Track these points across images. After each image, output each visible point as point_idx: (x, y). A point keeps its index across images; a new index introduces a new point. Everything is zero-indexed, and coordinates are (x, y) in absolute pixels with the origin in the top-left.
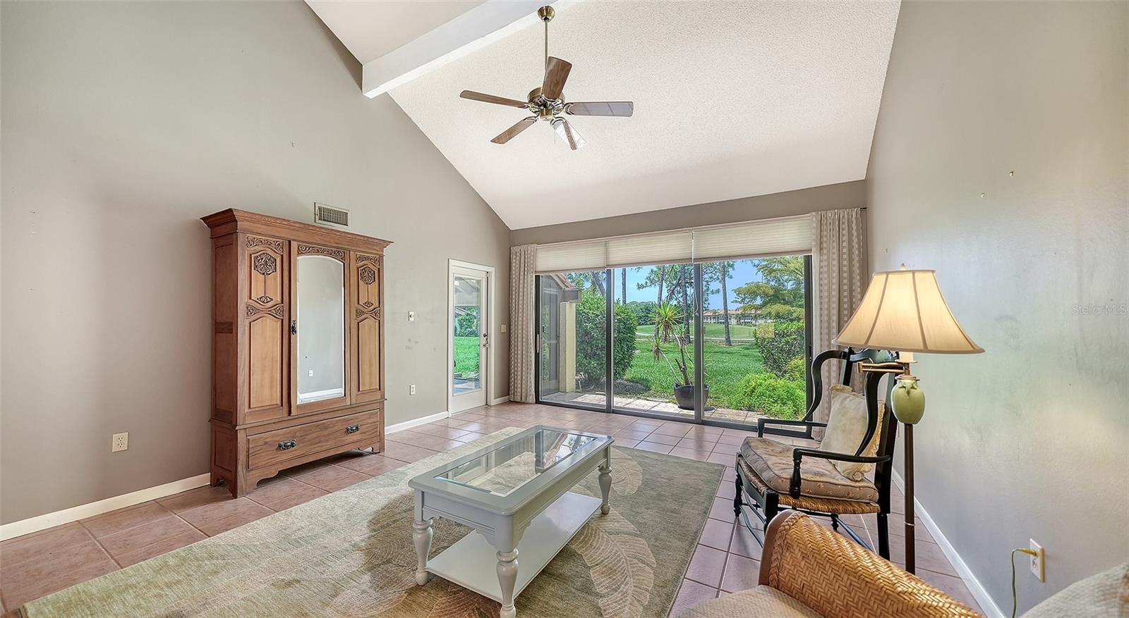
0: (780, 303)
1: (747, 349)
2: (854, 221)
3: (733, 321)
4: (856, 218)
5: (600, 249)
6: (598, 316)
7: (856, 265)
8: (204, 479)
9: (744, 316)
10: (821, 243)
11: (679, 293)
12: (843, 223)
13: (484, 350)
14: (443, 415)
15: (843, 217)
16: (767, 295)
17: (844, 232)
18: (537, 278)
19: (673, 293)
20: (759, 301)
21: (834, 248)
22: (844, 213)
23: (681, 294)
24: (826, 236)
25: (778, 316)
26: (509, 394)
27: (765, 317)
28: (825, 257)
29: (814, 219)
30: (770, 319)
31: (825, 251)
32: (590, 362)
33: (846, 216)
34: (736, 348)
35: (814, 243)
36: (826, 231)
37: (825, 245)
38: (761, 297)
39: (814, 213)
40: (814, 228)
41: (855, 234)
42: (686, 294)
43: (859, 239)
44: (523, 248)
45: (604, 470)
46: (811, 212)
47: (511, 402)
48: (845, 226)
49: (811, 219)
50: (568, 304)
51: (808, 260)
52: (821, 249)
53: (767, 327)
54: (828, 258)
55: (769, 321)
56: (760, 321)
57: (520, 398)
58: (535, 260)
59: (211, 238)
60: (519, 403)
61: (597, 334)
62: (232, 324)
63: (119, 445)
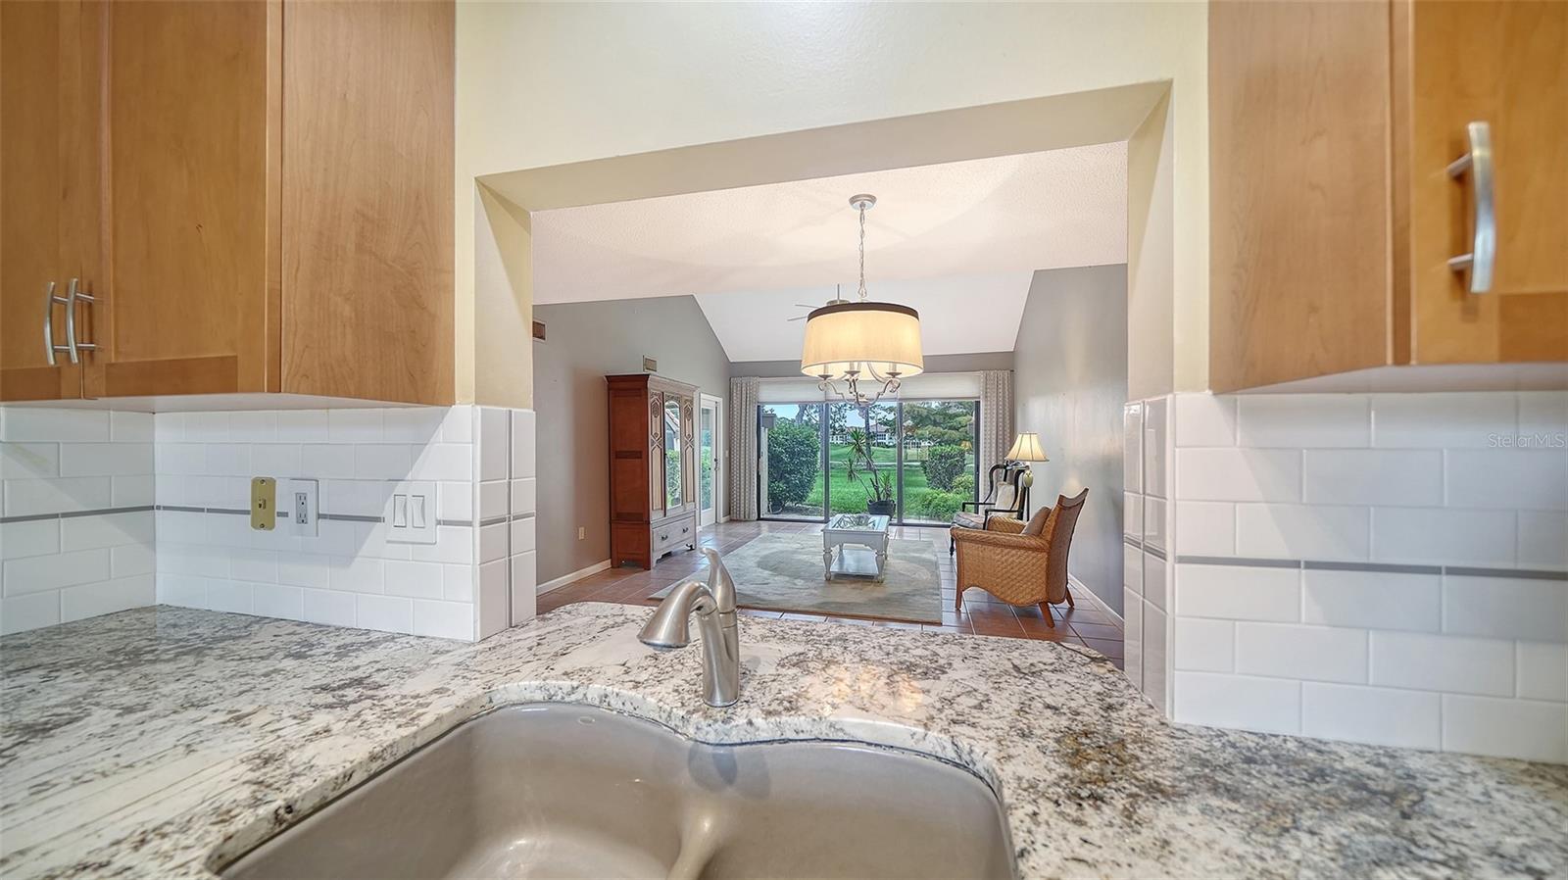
2: (1007, 379)
6: (788, 440)
10: (986, 393)
12: (999, 380)
13: (714, 473)
15: (999, 376)
17: (1000, 386)
18: (759, 408)
21: (994, 397)
22: (1000, 373)
24: (989, 388)
26: (731, 513)
29: (982, 376)
31: (988, 399)
33: (1001, 376)
35: (981, 392)
36: (989, 385)
37: (988, 395)
40: (981, 382)
41: (1006, 388)
43: (1009, 392)
44: (744, 380)
46: (981, 370)
47: (736, 521)
48: (1001, 382)
49: (980, 376)
50: (763, 429)
51: (978, 404)
52: (986, 397)
54: (990, 403)
57: (742, 516)
58: (757, 391)
59: (609, 389)
60: (741, 521)
61: (785, 458)
62: (641, 452)
63: (581, 536)
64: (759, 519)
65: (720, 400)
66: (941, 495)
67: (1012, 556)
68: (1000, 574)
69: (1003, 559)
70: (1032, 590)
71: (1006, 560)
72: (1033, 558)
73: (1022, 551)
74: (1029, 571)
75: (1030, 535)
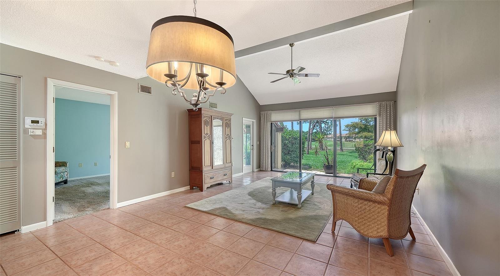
0: (367, 131)
1: (351, 153)
2: (392, 105)
3: (343, 140)
4: (393, 105)
5: (298, 113)
6: (290, 138)
7: (392, 121)
8: (188, 187)
9: (349, 137)
10: (380, 113)
11: (318, 126)
12: (388, 106)
13: (252, 151)
14: (241, 174)
15: (388, 104)
16: (361, 128)
17: (388, 109)
18: (271, 124)
19: (315, 126)
20: (357, 130)
21: (384, 115)
22: (388, 103)
23: (319, 127)
24: (382, 111)
25: (366, 137)
26: (260, 167)
27: (360, 138)
28: (381, 118)
29: (378, 105)
30: (362, 139)
31: (381, 116)
32: (287, 157)
33: (389, 104)
34: (345, 153)
35: (377, 113)
36: (382, 109)
37: (381, 114)
38: (358, 129)
39: (378, 103)
40: (378, 108)
41: (392, 110)
42: (321, 127)
43: (393, 112)
44: (266, 112)
45: (313, 182)
46: (377, 102)
47: (260, 171)
48: (389, 107)
49: (377, 105)
50: (279, 133)
51: (376, 119)
52: (380, 115)
53: (360, 142)
54: (383, 118)
55: (362, 140)
56: (357, 140)
57: (265, 169)
58: (270, 117)
59: (189, 115)
60: (264, 171)
61: (290, 145)
62: (199, 141)
63: (173, 175)
64: (272, 170)
65: (255, 121)
66: (360, 163)
67: (365, 205)
68: (357, 215)
69: (359, 206)
70: (378, 229)
71: (361, 207)
72: (379, 208)
73: (372, 203)
74: (376, 216)
75: (377, 193)
